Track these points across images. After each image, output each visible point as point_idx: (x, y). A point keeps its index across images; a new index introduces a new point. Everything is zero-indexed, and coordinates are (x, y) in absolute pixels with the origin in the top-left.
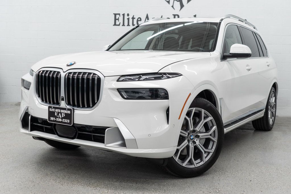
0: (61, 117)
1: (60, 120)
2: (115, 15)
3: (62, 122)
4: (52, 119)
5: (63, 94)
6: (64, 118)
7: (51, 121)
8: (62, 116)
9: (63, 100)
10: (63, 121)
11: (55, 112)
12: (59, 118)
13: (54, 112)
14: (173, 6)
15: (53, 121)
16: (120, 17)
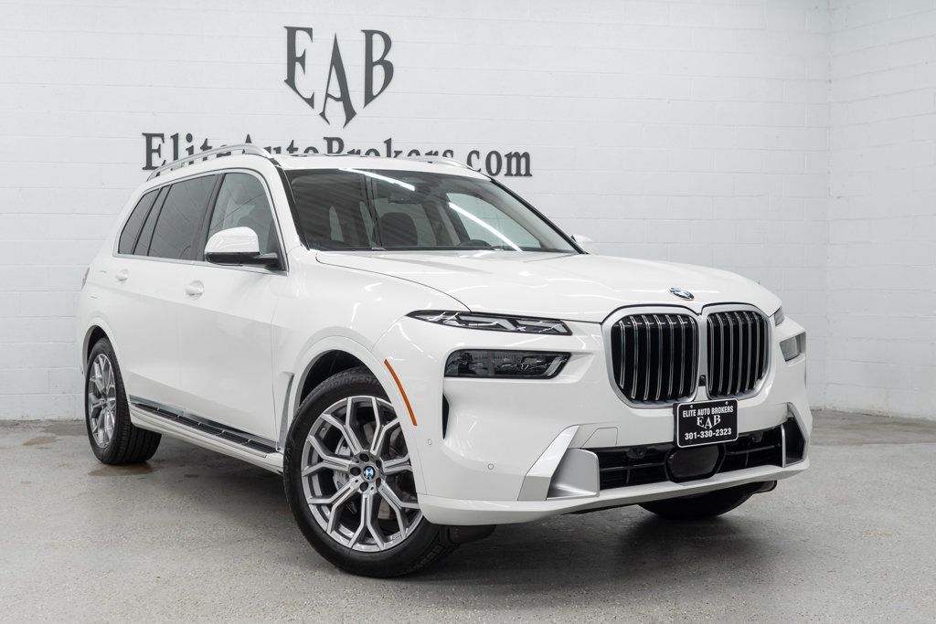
0: (711, 427)
1: (710, 434)
2: (149, 137)
3: (714, 438)
4: (689, 436)
5: (702, 368)
6: (720, 426)
7: (688, 442)
8: (715, 424)
9: (702, 383)
10: (717, 435)
11: (697, 416)
12: (708, 429)
13: (694, 419)
14: (323, 115)
15: (694, 441)
16: (162, 145)
